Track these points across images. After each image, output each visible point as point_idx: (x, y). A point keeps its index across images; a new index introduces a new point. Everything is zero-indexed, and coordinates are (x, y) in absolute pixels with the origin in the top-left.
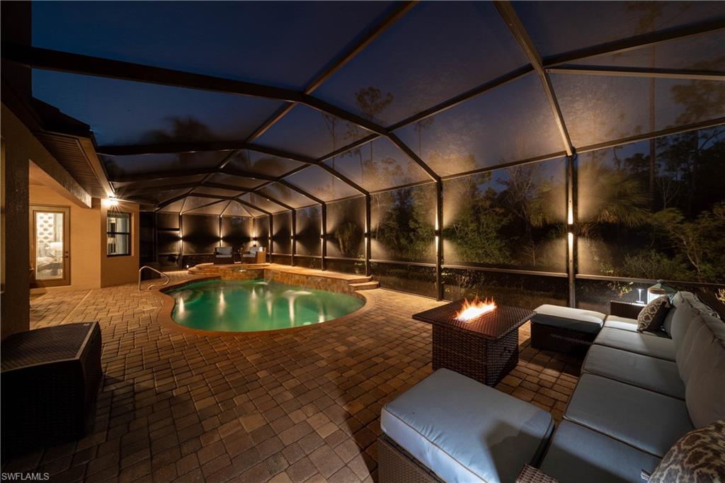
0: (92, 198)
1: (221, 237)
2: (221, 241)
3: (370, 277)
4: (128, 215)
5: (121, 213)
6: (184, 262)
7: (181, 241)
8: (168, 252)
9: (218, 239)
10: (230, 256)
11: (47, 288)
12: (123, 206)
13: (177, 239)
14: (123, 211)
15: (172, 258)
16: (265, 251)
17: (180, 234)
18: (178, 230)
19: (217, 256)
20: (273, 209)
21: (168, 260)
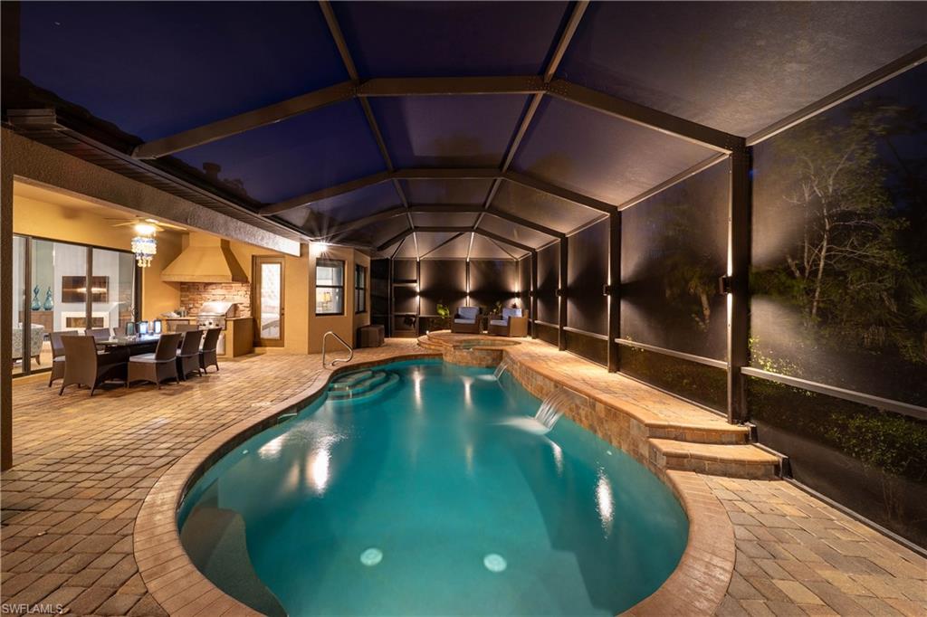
0: (301, 244)
1: (468, 291)
2: (468, 297)
3: (747, 427)
4: (341, 263)
5: (330, 260)
6: (423, 326)
7: (418, 297)
8: (404, 311)
9: (464, 295)
10: (473, 322)
11: (267, 348)
12: (332, 251)
13: (413, 294)
14: (333, 257)
15: (408, 320)
16: (526, 316)
17: (417, 287)
18: (415, 281)
19: (456, 321)
20: (537, 242)
21: (405, 322)
